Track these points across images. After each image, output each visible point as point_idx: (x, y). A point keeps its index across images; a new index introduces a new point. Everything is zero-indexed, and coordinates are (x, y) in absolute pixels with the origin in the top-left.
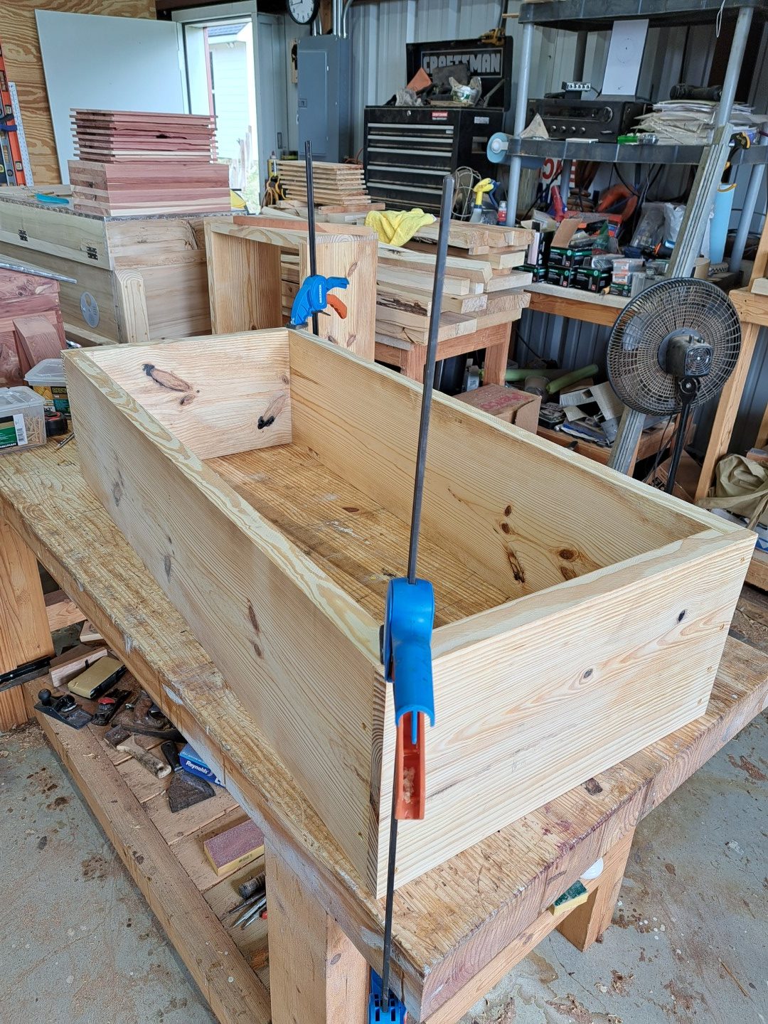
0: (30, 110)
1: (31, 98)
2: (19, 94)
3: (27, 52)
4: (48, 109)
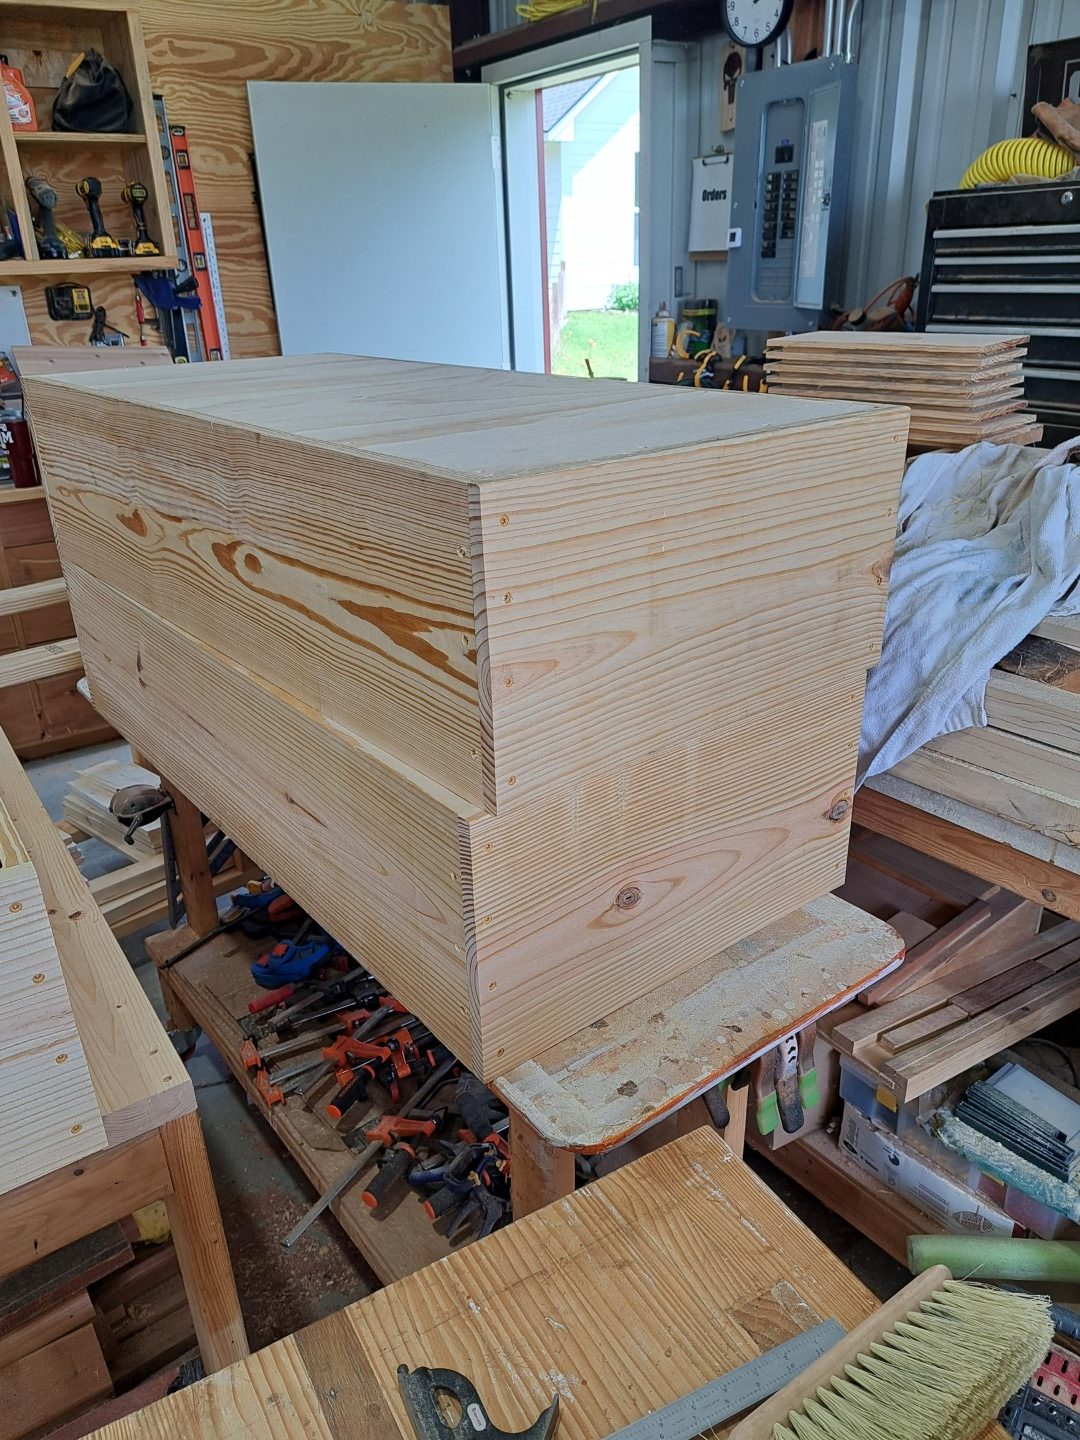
0: (235, 258)
1: (236, 238)
2: (217, 232)
3: (232, 158)
4: (265, 255)
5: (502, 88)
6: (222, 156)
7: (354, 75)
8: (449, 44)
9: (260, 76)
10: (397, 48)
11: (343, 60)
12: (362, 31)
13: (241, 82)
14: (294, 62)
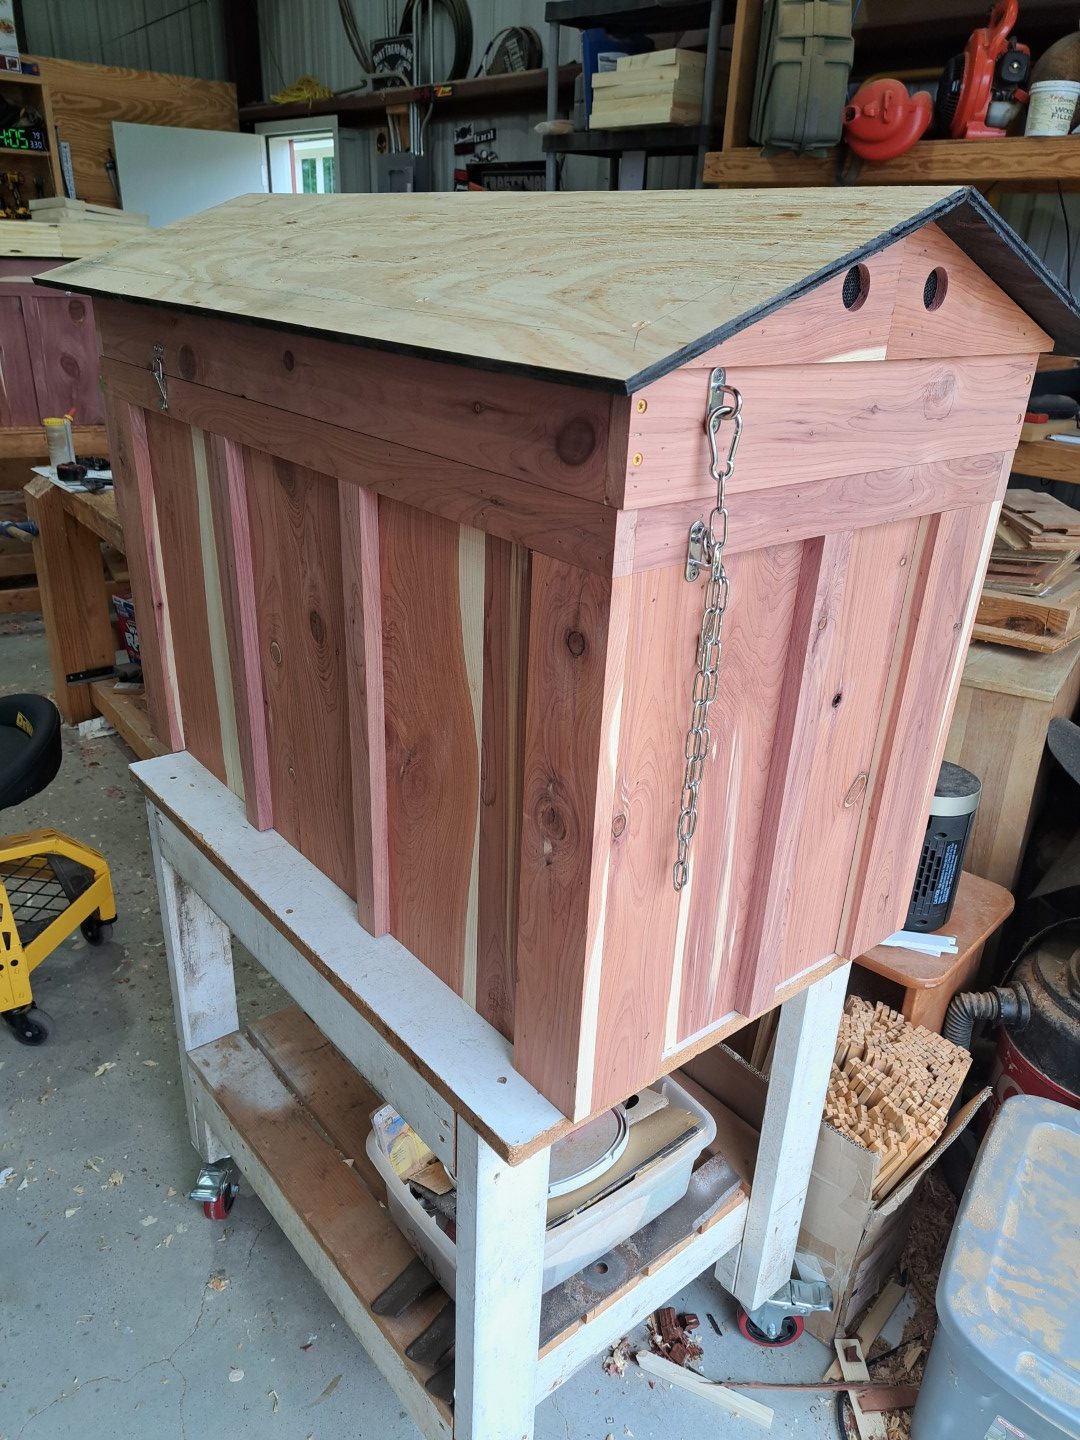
5: (267, 138)
6: (92, 163)
7: (174, 122)
8: (236, 107)
9: (118, 119)
10: (203, 107)
11: (168, 111)
12: (180, 95)
13: (109, 121)
14: (138, 111)
